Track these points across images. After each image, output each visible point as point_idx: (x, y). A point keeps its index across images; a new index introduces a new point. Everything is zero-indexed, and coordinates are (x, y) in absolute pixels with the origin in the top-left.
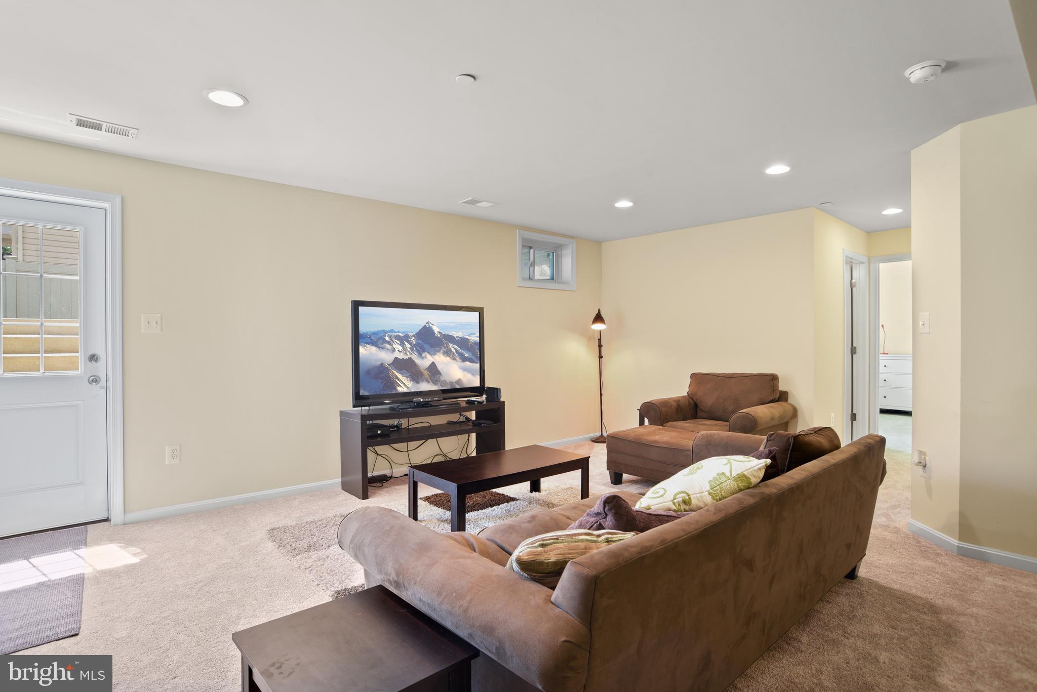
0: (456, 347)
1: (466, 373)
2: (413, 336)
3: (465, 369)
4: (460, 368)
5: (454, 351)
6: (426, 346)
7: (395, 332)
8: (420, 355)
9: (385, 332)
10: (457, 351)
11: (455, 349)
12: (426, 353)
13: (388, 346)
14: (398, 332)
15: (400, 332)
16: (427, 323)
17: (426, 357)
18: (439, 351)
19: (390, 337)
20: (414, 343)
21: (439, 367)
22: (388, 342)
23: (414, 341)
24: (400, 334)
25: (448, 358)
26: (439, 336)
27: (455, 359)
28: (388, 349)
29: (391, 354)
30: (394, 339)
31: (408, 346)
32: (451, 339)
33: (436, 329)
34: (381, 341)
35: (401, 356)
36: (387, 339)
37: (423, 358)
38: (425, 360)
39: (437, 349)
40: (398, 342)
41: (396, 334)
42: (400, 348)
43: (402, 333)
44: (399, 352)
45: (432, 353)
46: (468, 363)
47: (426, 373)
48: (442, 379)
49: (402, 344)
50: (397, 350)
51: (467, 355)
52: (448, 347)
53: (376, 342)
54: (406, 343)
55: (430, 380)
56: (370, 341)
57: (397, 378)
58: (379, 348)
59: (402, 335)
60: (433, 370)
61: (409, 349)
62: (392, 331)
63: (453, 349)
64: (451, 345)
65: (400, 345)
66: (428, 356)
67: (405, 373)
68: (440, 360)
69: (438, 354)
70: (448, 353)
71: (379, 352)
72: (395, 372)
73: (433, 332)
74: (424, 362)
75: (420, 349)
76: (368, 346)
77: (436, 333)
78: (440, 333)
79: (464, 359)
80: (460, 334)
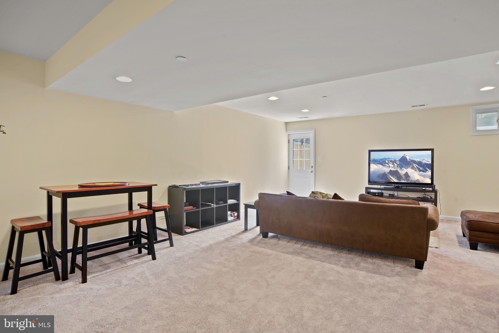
0: (416, 165)
1: (421, 177)
2: (398, 160)
3: (420, 175)
4: (418, 175)
5: (416, 167)
6: (404, 165)
7: (390, 159)
8: (401, 169)
9: (386, 159)
10: (417, 167)
11: (416, 166)
12: (404, 168)
13: (387, 165)
14: (391, 159)
15: (392, 159)
16: (404, 155)
17: (403, 170)
18: (409, 167)
19: (388, 161)
20: (398, 164)
21: (409, 174)
22: (387, 163)
23: (398, 163)
24: (392, 160)
25: (413, 170)
26: (409, 160)
27: (416, 171)
28: (387, 166)
29: (388, 168)
30: (390, 162)
31: (396, 165)
32: (414, 162)
33: (408, 158)
34: (384, 163)
35: (393, 169)
36: (387, 162)
37: (402, 170)
38: (403, 171)
39: (408, 166)
40: (392, 163)
41: (390, 160)
42: (393, 166)
43: (393, 159)
44: (392, 167)
45: (406, 168)
46: (422, 172)
47: (403, 177)
48: (411, 179)
49: (393, 164)
50: (391, 167)
51: (421, 169)
52: (413, 165)
53: (382, 163)
54: (395, 163)
55: (405, 180)
56: (379, 163)
57: (391, 179)
58: (383, 166)
59: (393, 160)
60: (407, 175)
61: (396, 166)
62: (389, 158)
63: (415, 166)
64: (414, 165)
65: (392, 164)
66: (405, 169)
67: (394, 177)
68: (410, 171)
69: (409, 168)
70: (413, 168)
71: (383, 168)
72: (390, 176)
73: (406, 159)
74: (403, 172)
75: (401, 167)
76: (378, 165)
77: (408, 159)
78: (410, 159)
79: (420, 171)
80: (418, 160)
